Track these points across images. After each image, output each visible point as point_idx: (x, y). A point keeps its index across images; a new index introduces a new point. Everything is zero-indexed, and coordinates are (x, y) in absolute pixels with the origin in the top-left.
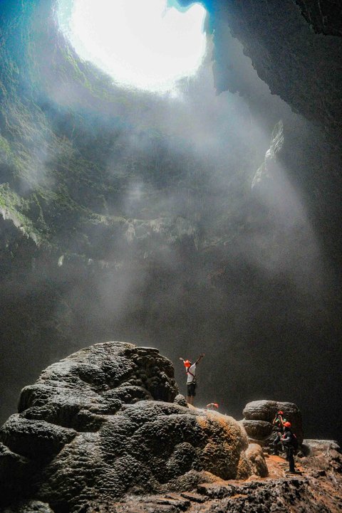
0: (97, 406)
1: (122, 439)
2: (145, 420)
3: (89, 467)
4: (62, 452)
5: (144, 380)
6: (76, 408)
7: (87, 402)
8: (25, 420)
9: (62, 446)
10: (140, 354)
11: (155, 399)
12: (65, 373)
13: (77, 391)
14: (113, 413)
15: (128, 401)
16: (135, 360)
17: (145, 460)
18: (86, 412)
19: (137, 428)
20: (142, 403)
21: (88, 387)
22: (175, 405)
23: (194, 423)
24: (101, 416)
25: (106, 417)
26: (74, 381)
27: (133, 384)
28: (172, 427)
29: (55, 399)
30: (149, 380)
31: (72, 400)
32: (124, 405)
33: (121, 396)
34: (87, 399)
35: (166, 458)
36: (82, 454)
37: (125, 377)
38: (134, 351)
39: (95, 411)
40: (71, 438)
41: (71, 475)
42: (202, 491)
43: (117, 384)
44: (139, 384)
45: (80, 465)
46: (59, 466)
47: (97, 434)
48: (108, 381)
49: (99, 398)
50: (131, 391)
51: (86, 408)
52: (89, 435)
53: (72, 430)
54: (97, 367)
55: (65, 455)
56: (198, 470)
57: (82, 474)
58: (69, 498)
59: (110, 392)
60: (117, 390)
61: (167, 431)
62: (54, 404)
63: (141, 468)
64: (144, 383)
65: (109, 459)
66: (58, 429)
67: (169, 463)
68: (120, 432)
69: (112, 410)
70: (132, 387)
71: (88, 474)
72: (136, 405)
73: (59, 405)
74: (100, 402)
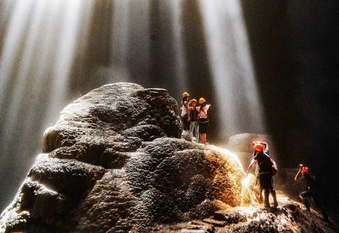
0: (120, 144)
1: (146, 174)
2: (164, 156)
3: (121, 200)
4: (96, 187)
5: (158, 119)
6: (102, 147)
7: (110, 140)
8: (57, 160)
9: (94, 183)
10: (153, 95)
11: (169, 137)
12: (87, 114)
13: (99, 130)
14: (134, 150)
15: (147, 139)
16: (148, 101)
17: (169, 191)
18: (110, 149)
19: (158, 163)
20: (158, 141)
21: (108, 126)
22: (182, 140)
23: (203, 156)
24: (124, 153)
25: (128, 154)
26: (95, 121)
27: (149, 122)
28: (187, 162)
29: (83, 139)
30: (162, 118)
31: (98, 140)
32: (143, 143)
33: (140, 134)
34: (110, 138)
35: (185, 189)
36: (113, 189)
37: (141, 116)
38: (146, 93)
39: (118, 149)
40: (101, 175)
41: (107, 209)
42: (220, 217)
43: (134, 124)
44: (154, 123)
45: (112, 200)
46: (94, 201)
47: (123, 170)
48: (125, 120)
49: (119, 136)
50: (147, 130)
51: (110, 146)
52: (116, 171)
53: (100, 168)
54: (114, 107)
55: (98, 190)
56: (212, 199)
57: (115, 208)
58: (107, 229)
59: (128, 131)
60: (135, 129)
61: (183, 165)
62: (83, 144)
63: (166, 199)
64: (158, 122)
65: (137, 192)
66: (89, 167)
67: (188, 194)
68: (144, 168)
69: (133, 148)
70: (148, 126)
71: (121, 207)
72: (154, 142)
73: (87, 145)
74: (122, 141)
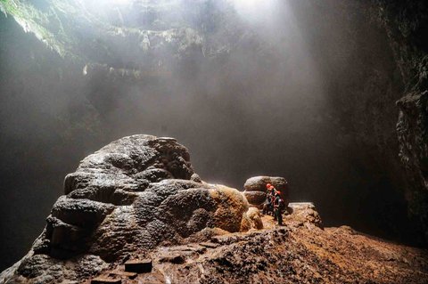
0: (129, 186)
1: (151, 209)
2: (169, 194)
3: (127, 230)
4: (105, 221)
5: (165, 164)
6: (112, 189)
7: (121, 183)
8: (72, 199)
9: (104, 217)
10: (161, 143)
11: (176, 178)
12: (100, 162)
13: (112, 175)
14: (142, 190)
15: (154, 180)
16: (157, 149)
17: (170, 222)
18: (120, 190)
19: (162, 200)
20: (165, 182)
21: (120, 172)
22: (192, 182)
23: (206, 194)
24: (133, 193)
25: (137, 193)
26: (108, 167)
27: (157, 167)
28: (190, 198)
29: (95, 183)
30: (169, 164)
31: (108, 183)
32: (150, 184)
33: (148, 177)
34: (121, 180)
35: (187, 220)
36: (121, 222)
37: (151, 162)
38: (156, 142)
39: (128, 190)
40: (110, 211)
41: (114, 237)
42: (215, 241)
43: (144, 168)
44: (162, 167)
45: (120, 230)
46: (104, 231)
47: (131, 206)
48: (136, 166)
49: (130, 179)
50: (155, 173)
51: (121, 188)
52: (124, 208)
53: (111, 205)
54: (126, 156)
55: (108, 223)
56: (211, 227)
57: (123, 235)
58: (115, 251)
59: (139, 174)
60: (144, 172)
61: (186, 201)
62: (94, 186)
63: (167, 228)
64: (165, 166)
65: (142, 224)
66: (99, 205)
67: (189, 224)
68: (149, 204)
69: (142, 188)
70: (156, 170)
71: (127, 235)
72: (160, 183)
73: (98, 187)
74: (132, 183)
